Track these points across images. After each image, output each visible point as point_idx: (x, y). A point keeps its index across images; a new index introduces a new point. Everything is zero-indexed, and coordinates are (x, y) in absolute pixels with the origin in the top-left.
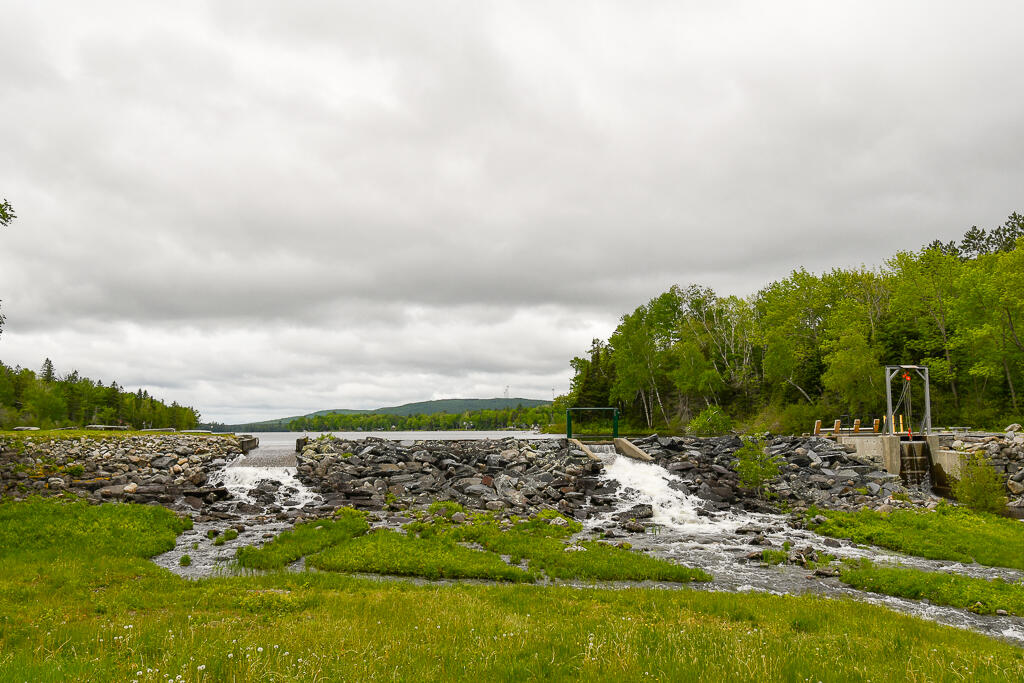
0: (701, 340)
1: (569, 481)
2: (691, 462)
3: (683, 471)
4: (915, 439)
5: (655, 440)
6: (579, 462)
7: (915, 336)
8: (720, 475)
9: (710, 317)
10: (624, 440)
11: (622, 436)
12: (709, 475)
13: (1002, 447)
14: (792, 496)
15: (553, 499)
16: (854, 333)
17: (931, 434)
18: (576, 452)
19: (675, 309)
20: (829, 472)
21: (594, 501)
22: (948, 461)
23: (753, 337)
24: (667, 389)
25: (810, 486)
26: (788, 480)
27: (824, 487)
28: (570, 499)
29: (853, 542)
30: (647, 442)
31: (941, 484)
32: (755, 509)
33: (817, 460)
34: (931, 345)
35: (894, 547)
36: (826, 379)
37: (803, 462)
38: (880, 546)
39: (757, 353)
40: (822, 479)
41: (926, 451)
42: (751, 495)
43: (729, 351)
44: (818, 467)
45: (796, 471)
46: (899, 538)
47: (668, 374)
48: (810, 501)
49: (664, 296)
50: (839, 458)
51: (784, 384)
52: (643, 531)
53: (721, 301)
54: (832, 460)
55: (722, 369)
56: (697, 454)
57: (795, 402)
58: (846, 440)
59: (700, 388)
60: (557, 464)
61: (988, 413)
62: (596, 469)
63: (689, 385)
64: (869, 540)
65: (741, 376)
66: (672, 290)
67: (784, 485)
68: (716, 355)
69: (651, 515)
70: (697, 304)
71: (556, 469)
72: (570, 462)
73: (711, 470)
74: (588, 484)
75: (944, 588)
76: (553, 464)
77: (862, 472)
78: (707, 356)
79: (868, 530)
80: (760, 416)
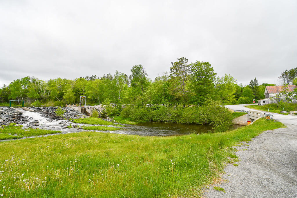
0: (35, 88)
1: (15, 116)
2: (44, 112)
3: (43, 113)
4: (84, 107)
5: (34, 107)
6: (16, 112)
7: (79, 91)
8: (51, 114)
9: (37, 83)
10: (26, 107)
11: (25, 106)
12: (49, 114)
13: (96, 108)
14: (66, 117)
15: (11, 120)
16: (70, 90)
17: (86, 107)
18: (14, 110)
19: (28, 81)
20: (71, 113)
21: (23, 120)
22: (89, 110)
23: (47, 88)
24: (25, 97)
25: (69, 115)
26: (64, 114)
27: (71, 115)
28: (16, 120)
29: (80, 123)
30: (32, 108)
31: (87, 114)
32: (60, 119)
33: (69, 111)
34: (82, 93)
35: (87, 123)
36: (64, 97)
37: (67, 111)
38: (84, 123)
39: (47, 91)
40: (70, 114)
41: (85, 109)
42: (59, 117)
43: (41, 90)
44: (69, 112)
45: (66, 113)
46: (87, 122)
47: (26, 94)
48: (69, 118)
49: (26, 78)
50: (72, 110)
51: (54, 97)
52: (38, 125)
53: (40, 81)
54: (71, 111)
55: (39, 93)
56: (45, 110)
57: (57, 100)
58: (73, 107)
59: (34, 97)
60: (10, 113)
61: (90, 103)
62: (21, 114)
63: (31, 96)
64: (82, 123)
65: (43, 95)
66: (28, 77)
67: (64, 115)
68: (38, 91)
69: (38, 122)
70: (34, 80)
71: (10, 114)
72: (13, 112)
73: (49, 113)
74: (20, 117)
75: (99, 128)
76: (9, 113)
77: (76, 112)
78: (36, 91)
79: (82, 121)
80: (49, 103)
